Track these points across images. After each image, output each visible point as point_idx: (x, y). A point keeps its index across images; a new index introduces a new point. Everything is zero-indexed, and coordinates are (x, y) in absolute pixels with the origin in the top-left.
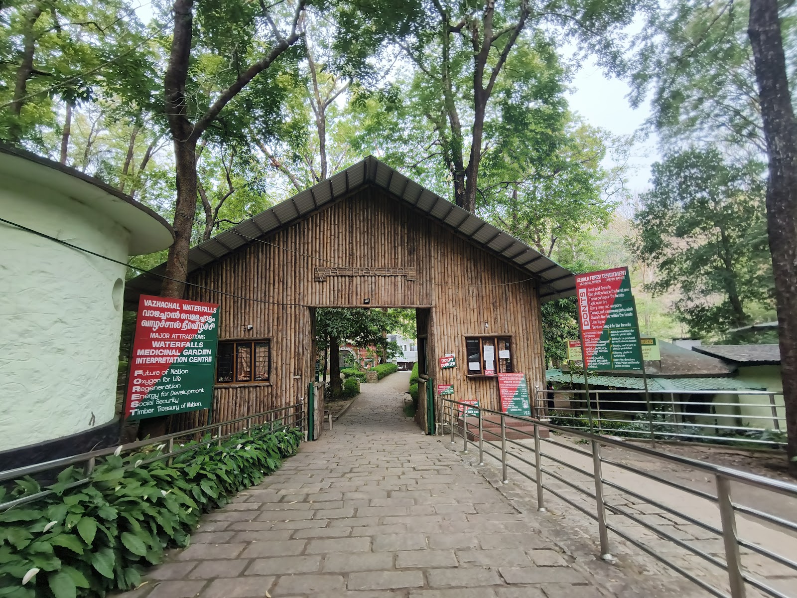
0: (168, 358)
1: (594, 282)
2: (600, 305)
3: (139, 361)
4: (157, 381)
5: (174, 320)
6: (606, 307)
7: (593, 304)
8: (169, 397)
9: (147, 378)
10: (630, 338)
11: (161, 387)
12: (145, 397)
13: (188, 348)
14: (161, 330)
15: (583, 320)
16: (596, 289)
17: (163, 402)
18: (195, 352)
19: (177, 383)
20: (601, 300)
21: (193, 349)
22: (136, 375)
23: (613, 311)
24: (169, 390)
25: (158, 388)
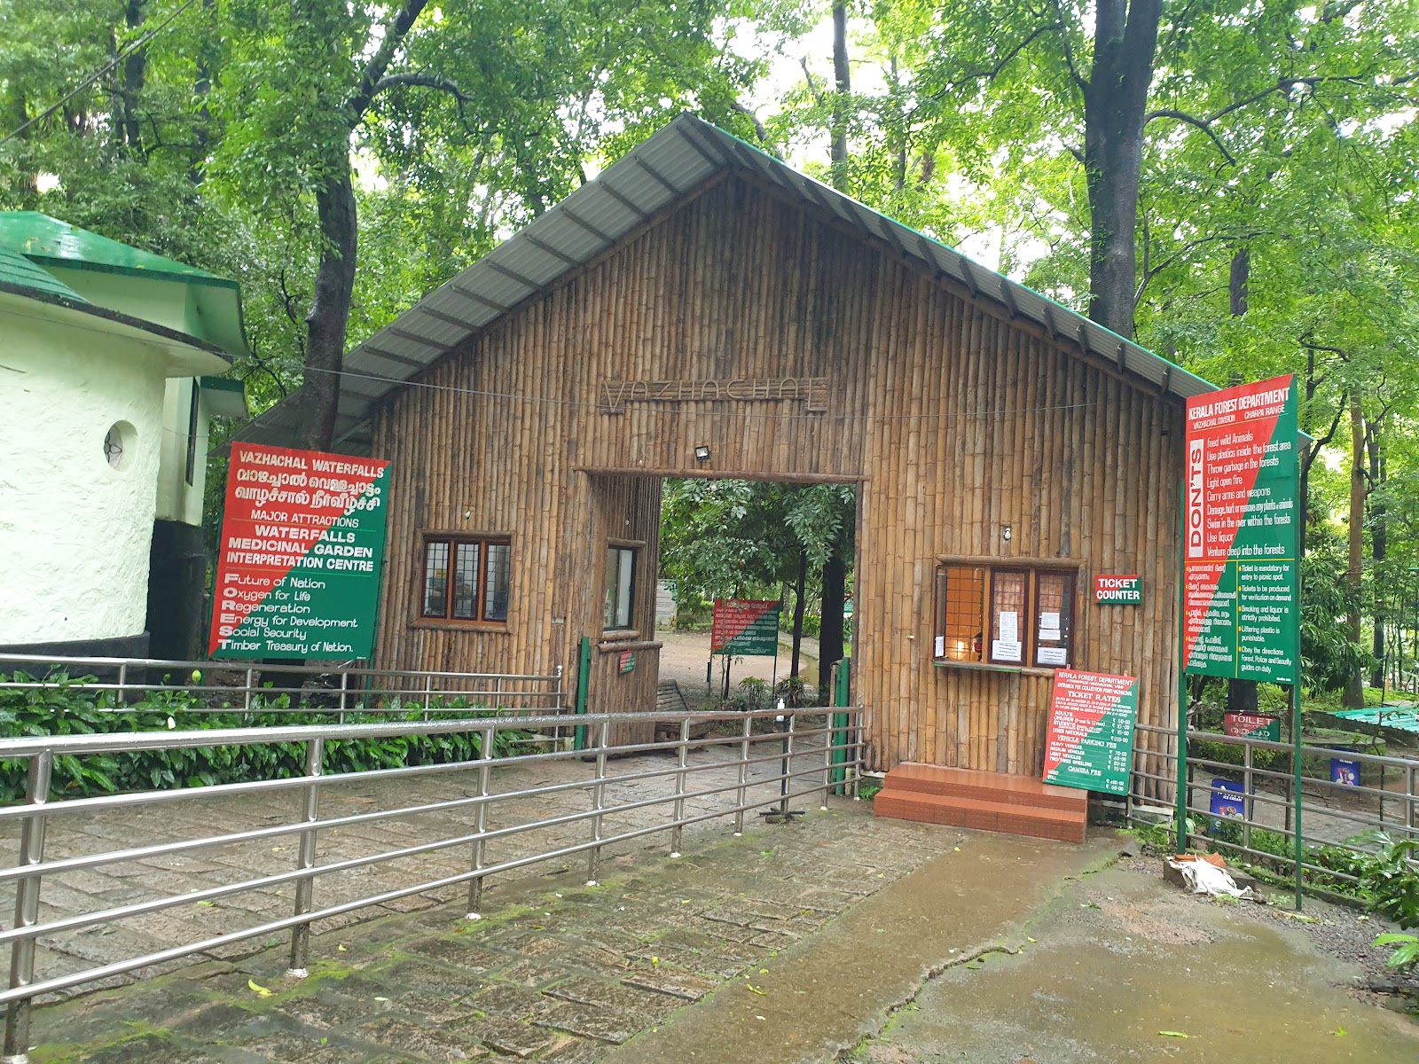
0: (286, 557)
1: (1222, 420)
2: (1228, 489)
3: (232, 557)
4: (264, 595)
5: (297, 489)
6: (1241, 494)
7: (1213, 484)
8: (286, 627)
9: (248, 589)
10: (1278, 589)
11: (274, 608)
12: (243, 620)
13: (325, 543)
14: (270, 506)
15: (1192, 530)
16: (1224, 442)
17: (276, 634)
18: (338, 550)
19: (303, 603)
20: (1230, 475)
21: (334, 545)
22: (227, 581)
23: (1252, 508)
24: (288, 615)
25: (266, 609)
